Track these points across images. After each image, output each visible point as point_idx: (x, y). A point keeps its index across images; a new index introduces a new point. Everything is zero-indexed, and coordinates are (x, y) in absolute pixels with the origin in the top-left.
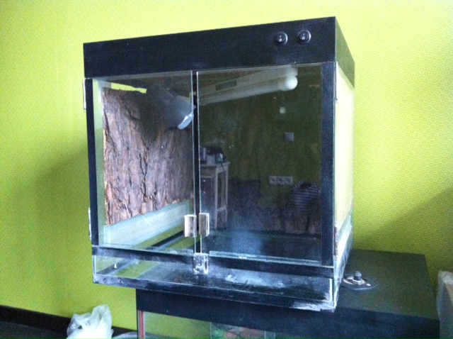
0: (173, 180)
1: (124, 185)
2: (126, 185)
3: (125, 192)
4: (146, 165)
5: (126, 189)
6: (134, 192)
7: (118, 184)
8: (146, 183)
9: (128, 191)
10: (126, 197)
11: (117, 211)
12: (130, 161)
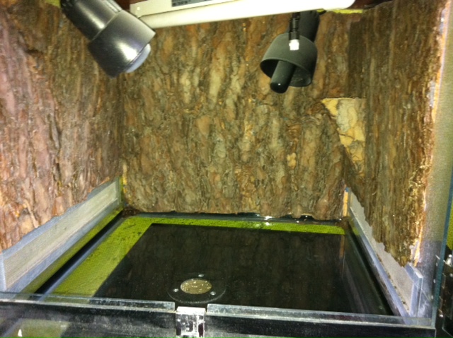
0: (100, 150)
1: (24, 175)
2: (28, 173)
3: (25, 185)
4: (60, 133)
5: (27, 180)
6: (43, 183)
7: (12, 175)
8: (61, 163)
9: (31, 184)
10: (29, 195)
11: (14, 224)
12: (32, 130)
